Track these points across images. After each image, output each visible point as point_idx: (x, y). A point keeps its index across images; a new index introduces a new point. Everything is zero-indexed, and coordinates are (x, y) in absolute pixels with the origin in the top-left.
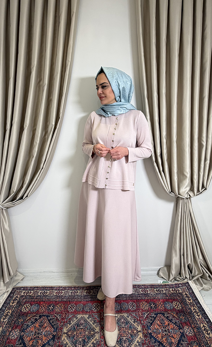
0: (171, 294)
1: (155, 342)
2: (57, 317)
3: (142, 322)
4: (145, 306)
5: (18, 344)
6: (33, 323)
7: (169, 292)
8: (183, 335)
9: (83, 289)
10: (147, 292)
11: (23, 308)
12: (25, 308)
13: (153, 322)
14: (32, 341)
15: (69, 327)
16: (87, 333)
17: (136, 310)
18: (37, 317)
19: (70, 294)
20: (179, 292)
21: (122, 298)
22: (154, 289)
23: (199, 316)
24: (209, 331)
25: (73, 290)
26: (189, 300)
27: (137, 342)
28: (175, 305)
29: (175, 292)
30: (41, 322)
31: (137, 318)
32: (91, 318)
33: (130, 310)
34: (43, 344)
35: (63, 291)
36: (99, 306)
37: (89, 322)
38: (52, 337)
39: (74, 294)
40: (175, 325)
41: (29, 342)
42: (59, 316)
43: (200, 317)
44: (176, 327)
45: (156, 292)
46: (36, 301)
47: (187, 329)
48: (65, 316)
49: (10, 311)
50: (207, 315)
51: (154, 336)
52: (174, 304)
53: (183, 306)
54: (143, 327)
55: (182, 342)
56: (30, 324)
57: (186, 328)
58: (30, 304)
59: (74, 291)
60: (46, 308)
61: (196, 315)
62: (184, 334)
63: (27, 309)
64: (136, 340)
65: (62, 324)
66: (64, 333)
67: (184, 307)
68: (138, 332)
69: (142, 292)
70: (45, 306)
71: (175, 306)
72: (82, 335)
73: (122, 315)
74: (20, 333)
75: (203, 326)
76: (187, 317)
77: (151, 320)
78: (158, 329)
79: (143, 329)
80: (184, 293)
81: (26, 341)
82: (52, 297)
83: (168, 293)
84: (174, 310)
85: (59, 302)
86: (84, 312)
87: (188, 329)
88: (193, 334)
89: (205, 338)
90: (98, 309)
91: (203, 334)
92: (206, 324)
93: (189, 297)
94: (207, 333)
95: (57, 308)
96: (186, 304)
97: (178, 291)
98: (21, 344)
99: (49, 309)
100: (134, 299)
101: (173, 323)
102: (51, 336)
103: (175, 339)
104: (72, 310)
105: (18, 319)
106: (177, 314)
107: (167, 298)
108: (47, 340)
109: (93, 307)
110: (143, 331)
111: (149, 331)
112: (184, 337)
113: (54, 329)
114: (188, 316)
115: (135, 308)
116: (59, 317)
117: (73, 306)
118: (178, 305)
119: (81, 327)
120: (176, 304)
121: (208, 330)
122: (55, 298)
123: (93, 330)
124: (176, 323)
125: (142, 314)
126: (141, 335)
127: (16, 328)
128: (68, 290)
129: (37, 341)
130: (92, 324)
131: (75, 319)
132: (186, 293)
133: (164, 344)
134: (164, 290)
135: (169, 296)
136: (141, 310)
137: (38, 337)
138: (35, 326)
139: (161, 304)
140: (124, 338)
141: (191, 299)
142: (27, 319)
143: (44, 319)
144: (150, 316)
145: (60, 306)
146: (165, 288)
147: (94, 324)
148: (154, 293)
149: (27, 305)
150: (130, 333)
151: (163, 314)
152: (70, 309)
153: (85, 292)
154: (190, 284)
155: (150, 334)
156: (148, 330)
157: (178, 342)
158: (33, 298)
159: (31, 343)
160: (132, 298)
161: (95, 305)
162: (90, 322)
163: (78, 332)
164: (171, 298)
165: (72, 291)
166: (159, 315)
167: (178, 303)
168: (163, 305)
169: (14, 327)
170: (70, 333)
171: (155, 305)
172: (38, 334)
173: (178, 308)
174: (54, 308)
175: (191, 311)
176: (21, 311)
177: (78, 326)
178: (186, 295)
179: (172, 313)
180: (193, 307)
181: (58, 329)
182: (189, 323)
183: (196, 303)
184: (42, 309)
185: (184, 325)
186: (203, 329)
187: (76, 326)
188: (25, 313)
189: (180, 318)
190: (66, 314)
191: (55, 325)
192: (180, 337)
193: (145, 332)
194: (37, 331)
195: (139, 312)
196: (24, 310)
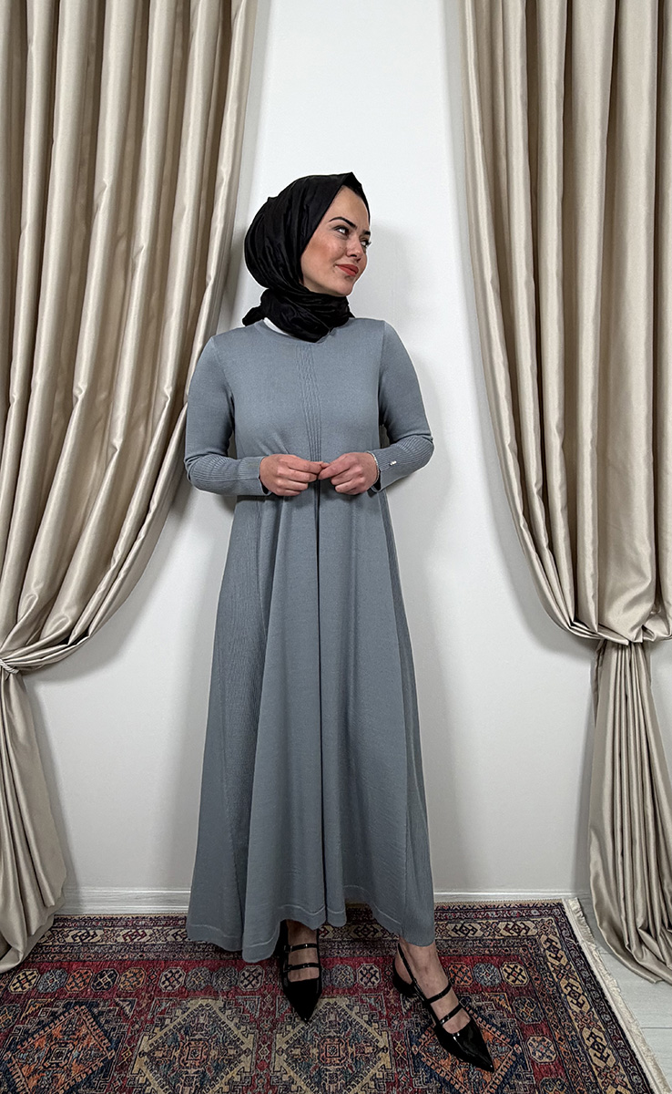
0: (499, 940)
1: (429, 1081)
2: (122, 1008)
3: (396, 1022)
6: (42, 1025)
7: (494, 934)
8: (520, 1059)
11: (15, 981)
12: (19, 981)
14: (37, 1076)
15: (158, 1036)
16: (213, 1053)
17: (379, 986)
18: (58, 1007)
19: (170, 939)
20: (526, 933)
21: (338, 953)
22: (446, 925)
23: (580, 1005)
24: (607, 1050)
25: (181, 927)
26: (556, 958)
27: (372, 1079)
28: (509, 974)
29: (515, 934)
30: (70, 1022)
31: (380, 1012)
32: (230, 1008)
33: (362, 988)
34: (72, 1083)
35: (146, 931)
36: (260, 974)
37: (224, 1023)
38: (102, 1064)
40: (499, 1033)
41: (28, 1078)
42: (128, 1005)
43: (586, 1007)
44: (503, 1036)
45: (453, 934)
46: (58, 961)
47: (535, 1044)
48: (148, 1005)
50: (607, 1001)
51: (429, 1064)
52: (505, 970)
53: (534, 977)
54: (397, 1036)
55: (514, 1081)
56: (32, 1028)
57: (534, 1040)
58: (39, 969)
60: (87, 981)
61: (571, 1004)
62: (524, 1059)
63: (26, 985)
64: (370, 1074)
65: (137, 1026)
66: (140, 1053)
67: (536, 979)
68: (377, 1050)
70: (85, 976)
71: (508, 978)
72: (199, 1058)
73: (332, 1001)
75: (590, 1036)
76: (543, 1009)
79: (395, 1042)
80: (544, 938)
81: (19, 1077)
82: (111, 948)
83: (490, 937)
84: (503, 987)
85: (132, 963)
86: (209, 991)
87: (540, 1043)
88: (554, 1057)
89: (592, 1070)
90: (257, 983)
91: (587, 1058)
92: (600, 1029)
93: (559, 950)
94: (599, 1055)
95: (123, 979)
96: (543, 969)
97: (524, 931)
99: (98, 984)
100: (377, 955)
101: (493, 1025)
102: (97, 1062)
104: (173, 987)
106: (511, 999)
107: (487, 952)
108: (86, 1073)
109: (242, 978)
110: (395, 1047)
111: (413, 1049)
112: (525, 1066)
113: (110, 1041)
114: (546, 1005)
115: (377, 982)
116: (127, 1009)
117: (177, 976)
118: (519, 974)
119: (196, 1037)
120: (513, 969)
121: (604, 1047)
122: (119, 952)
123: (235, 1043)
124: (503, 1025)
125: (397, 1000)
126: (385, 1059)
128: (164, 926)
129: (53, 1077)
130: (233, 1028)
131: (179, 1012)
132: (551, 936)
133: (457, 1086)
134: (478, 927)
135: (494, 947)
137: (57, 1064)
138: (50, 1036)
139: (464, 970)
140: (332, 1068)
141: (563, 954)
142: (24, 1015)
143: (78, 1013)
145: (135, 974)
146: (482, 919)
147: (239, 1028)
148: (444, 938)
149: (27, 973)
150: (352, 1053)
152: (167, 983)
154: (566, 910)
155: (416, 1057)
156: (411, 1045)
157: (503, 1081)
158: (48, 953)
159: (33, 1083)
161: (247, 971)
162: (227, 1022)
163: (187, 1051)
164: (499, 955)
165: (176, 930)
167: (519, 967)
168: (469, 974)
170: (159, 1054)
172: (61, 1054)
173: (517, 982)
174: (114, 981)
175: (558, 992)
176: (6, 989)
177: (186, 1034)
179: (496, 996)
180: (567, 978)
181: (122, 1042)
182: (547, 1026)
183: (577, 968)
184: (75, 985)
185: (528, 1033)
186: (589, 1043)
187: (182, 1032)
188: (19, 996)
189: (521, 1010)
190: (151, 998)
191: (114, 1030)
192: (512, 1066)
193: (401, 1049)
194: (56, 1049)
195: (388, 992)
196: (16, 988)
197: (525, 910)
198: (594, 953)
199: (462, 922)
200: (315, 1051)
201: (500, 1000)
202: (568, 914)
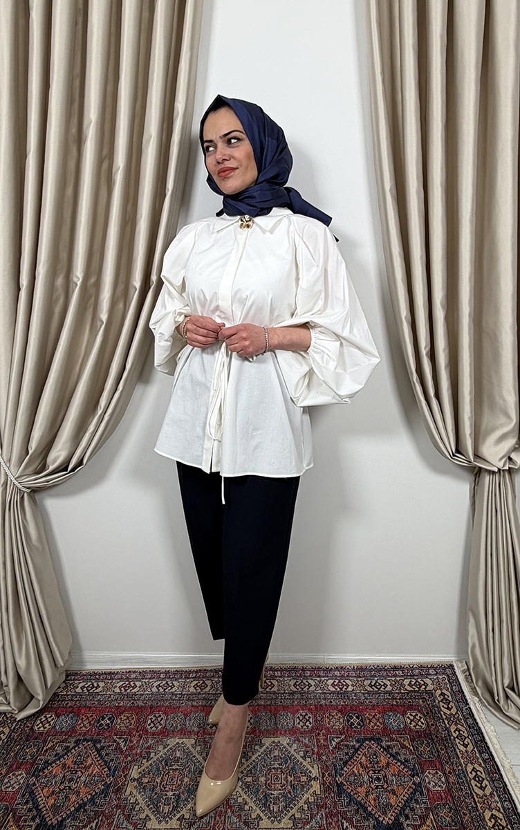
0: (404, 693)
1: (349, 804)
2: (118, 744)
3: (324, 757)
4: (336, 722)
5: (20, 804)
6: (57, 756)
7: (400, 689)
8: (418, 788)
9: (188, 678)
10: (345, 687)
11: (39, 722)
12: (41, 722)
13: (350, 759)
14: (54, 796)
15: (145, 766)
16: (186, 780)
17: (312, 727)
18: (70, 742)
19: (154, 690)
20: (425, 689)
21: (281, 702)
22: (364, 681)
23: (466, 746)
24: (485, 781)
25: (163, 679)
26: (448, 708)
27: (305, 803)
28: (411, 721)
29: (417, 689)
30: (79, 755)
31: (312, 749)
32: (199, 745)
33: (299, 729)
34: (82, 802)
35: (137, 683)
37: (194, 756)
38: (103, 787)
39: (165, 690)
40: (402, 766)
41: (48, 798)
42: (123, 742)
43: (470, 748)
44: (406, 770)
45: (369, 689)
46: (70, 707)
47: (430, 776)
48: (138, 742)
49: (7, 730)
50: (486, 743)
51: (349, 791)
52: (408, 717)
53: (430, 723)
54: (325, 768)
55: (414, 805)
56: (51, 759)
57: (429, 773)
58: (56, 713)
59: (164, 682)
60: (92, 722)
61: (458, 745)
62: (421, 787)
63: (47, 725)
64: (304, 798)
65: (129, 758)
66: (131, 779)
67: (432, 725)
68: (310, 779)
69: (333, 689)
70: (91, 719)
71: (410, 723)
72: (175, 783)
73: (277, 740)
74: (27, 779)
75: (473, 770)
76: (437, 749)
77: (347, 754)
78: (360, 775)
79: (323, 773)
80: (439, 692)
82: (110, 697)
83: (397, 691)
84: (407, 730)
85: (126, 709)
86: (183, 732)
87: (434, 775)
88: (444, 786)
91: (469, 788)
92: (480, 765)
93: (450, 702)
94: (479, 785)
95: (119, 721)
96: (438, 717)
97: (424, 687)
98: (27, 802)
99: (100, 726)
100: (311, 705)
101: (398, 760)
102: (100, 786)
103: (397, 796)
104: (157, 728)
105: (23, 748)
106: (413, 740)
107: (395, 703)
108: (91, 794)
110: (323, 777)
111: (337, 779)
112: (422, 793)
113: (109, 769)
114: (439, 745)
115: (310, 726)
116: (122, 745)
117: (159, 719)
118: (419, 720)
119: (174, 767)
121: (484, 779)
122: (116, 700)
124: (406, 761)
125: (326, 740)
126: (316, 786)
127: (18, 768)
128: (150, 679)
129: (66, 797)
131: (161, 748)
132: (444, 691)
133: (369, 809)
134: (388, 683)
135: (400, 699)
136: (324, 731)
137: (70, 787)
138: (64, 765)
139: (377, 717)
140: (275, 793)
141: (453, 705)
142: (45, 748)
143: (85, 748)
144: (346, 746)
145: (128, 718)
146: (391, 677)
148: (362, 691)
149: (48, 716)
150: (291, 781)
151: (379, 741)
152: (152, 725)
153: (193, 684)
154: (456, 670)
155: (340, 785)
156: (336, 776)
157: (405, 804)
158: (63, 701)
159: (51, 801)
160: (306, 702)
162: (198, 756)
163: (166, 778)
164: (403, 705)
165: (159, 682)
166: (367, 742)
167: (419, 715)
168: (381, 720)
169: (15, 766)
170: (145, 780)
171: (362, 720)
172: (72, 779)
173: (417, 727)
174: (112, 723)
175: (449, 735)
176: (32, 729)
177: (166, 765)
178: (442, 697)
179: (401, 737)
180: (456, 724)
181: (118, 771)
182: (440, 762)
183: (464, 716)
184: (84, 725)
185: (426, 768)
186: (472, 776)
187: (163, 763)
188: (41, 734)
189: (420, 749)
190: (140, 736)
191: (112, 760)
192: (412, 793)
193: (328, 779)
194: (69, 775)
195: (319, 734)
196: (40, 728)
197: (424, 670)
198: (477, 704)
199: (376, 679)
200: (263, 779)
201: (404, 741)
202: (457, 673)
